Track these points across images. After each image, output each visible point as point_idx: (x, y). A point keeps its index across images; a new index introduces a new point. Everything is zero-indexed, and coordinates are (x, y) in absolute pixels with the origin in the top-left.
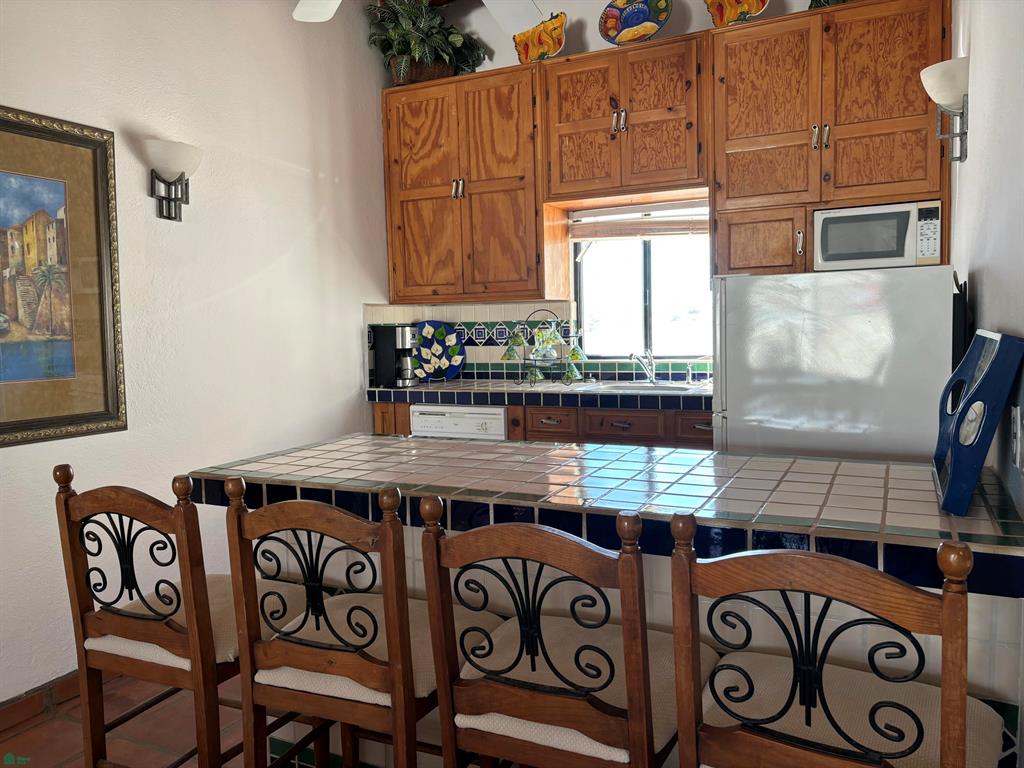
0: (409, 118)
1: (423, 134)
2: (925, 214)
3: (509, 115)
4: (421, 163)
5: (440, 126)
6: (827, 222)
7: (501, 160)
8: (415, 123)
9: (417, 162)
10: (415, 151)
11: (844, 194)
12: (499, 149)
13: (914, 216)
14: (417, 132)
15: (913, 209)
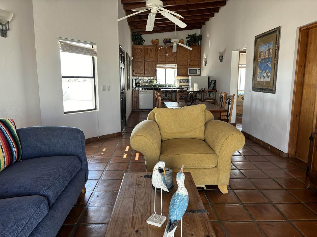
0: (136, 50)
1: (139, 52)
2: (199, 69)
3: (152, 52)
4: (138, 56)
5: (141, 52)
6: (190, 69)
7: (150, 57)
8: (138, 51)
9: (137, 56)
10: (137, 54)
11: (191, 66)
12: (150, 56)
13: (198, 70)
14: (138, 52)
15: (198, 69)
